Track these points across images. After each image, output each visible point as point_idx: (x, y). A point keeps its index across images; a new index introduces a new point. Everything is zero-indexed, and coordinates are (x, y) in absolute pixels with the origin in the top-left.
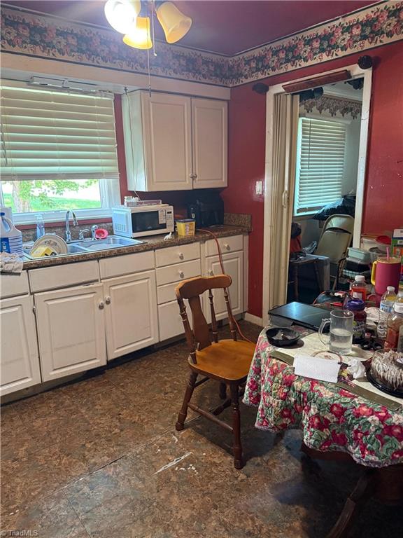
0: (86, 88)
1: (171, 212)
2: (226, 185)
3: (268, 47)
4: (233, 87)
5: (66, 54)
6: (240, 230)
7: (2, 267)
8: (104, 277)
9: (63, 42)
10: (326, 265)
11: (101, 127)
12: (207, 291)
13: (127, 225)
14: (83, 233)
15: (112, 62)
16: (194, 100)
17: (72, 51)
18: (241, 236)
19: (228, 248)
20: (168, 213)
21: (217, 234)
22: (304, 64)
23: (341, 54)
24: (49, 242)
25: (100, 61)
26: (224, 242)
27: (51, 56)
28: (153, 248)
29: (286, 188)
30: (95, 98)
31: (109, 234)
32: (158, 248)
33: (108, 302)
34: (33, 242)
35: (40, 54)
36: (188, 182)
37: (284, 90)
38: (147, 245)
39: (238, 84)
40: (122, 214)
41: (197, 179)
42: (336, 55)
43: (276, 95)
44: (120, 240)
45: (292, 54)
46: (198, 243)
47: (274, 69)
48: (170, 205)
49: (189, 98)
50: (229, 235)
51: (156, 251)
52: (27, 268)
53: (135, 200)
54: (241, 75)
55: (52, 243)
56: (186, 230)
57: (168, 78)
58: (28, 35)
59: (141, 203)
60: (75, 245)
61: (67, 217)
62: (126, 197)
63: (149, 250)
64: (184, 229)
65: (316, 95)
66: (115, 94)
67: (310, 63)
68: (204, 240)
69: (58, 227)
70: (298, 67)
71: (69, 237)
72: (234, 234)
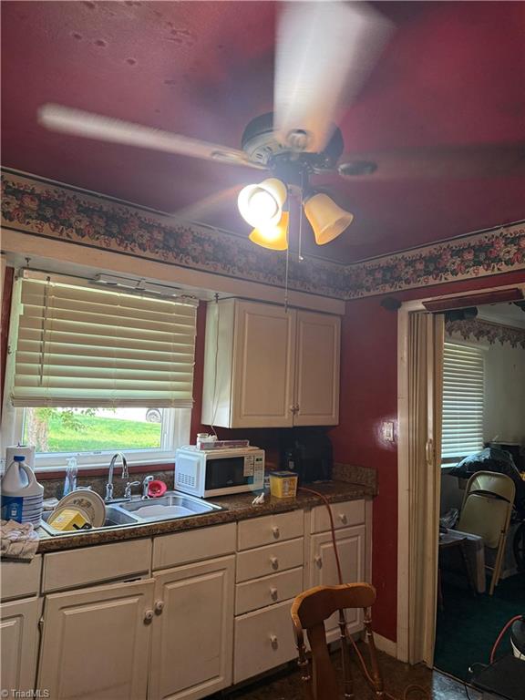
0: (167, 292)
1: (261, 460)
2: (337, 423)
3: (399, 256)
4: (349, 300)
5: (148, 251)
6: (361, 492)
7: (4, 548)
8: (158, 566)
9: (147, 236)
10: (480, 549)
11: (176, 340)
12: (336, 614)
13: (198, 476)
14: (131, 487)
15: (203, 263)
16: (300, 313)
17: (156, 247)
18: (362, 501)
19: (344, 520)
20: (257, 460)
21: (328, 497)
22: (451, 278)
23: (505, 269)
24: (80, 502)
25: (190, 261)
26: (340, 510)
27: (129, 251)
28: (236, 518)
29: (430, 436)
30: (174, 304)
31: (168, 489)
32: (243, 519)
33: (158, 612)
34: (56, 500)
35: (115, 247)
36: (286, 417)
37: (424, 307)
38: (227, 513)
39: (356, 297)
40: (191, 461)
41: (299, 413)
42: (499, 269)
43: (411, 313)
44: (185, 500)
45: (434, 265)
46: (301, 511)
47: (407, 281)
48: (261, 448)
49: (295, 311)
50: (346, 499)
51: (240, 523)
52: (44, 549)
53: (211, 439)
54: (361, 287)
55: (84, 502)
56: (284, 488)
57: (271, 285)
58: (103, 225)
59: (221, 445)
60: (116, 507)
61: (113, 462)
62: (199, 435)
63: (231, 522)
64: (281, 486)
65: (467, 315)
66: (200, 301)
67: (460, 277)
68: (310, 506)
69: (96, 477)
70: (443, 281)
71: (110, 492)
72: (353, 499)
